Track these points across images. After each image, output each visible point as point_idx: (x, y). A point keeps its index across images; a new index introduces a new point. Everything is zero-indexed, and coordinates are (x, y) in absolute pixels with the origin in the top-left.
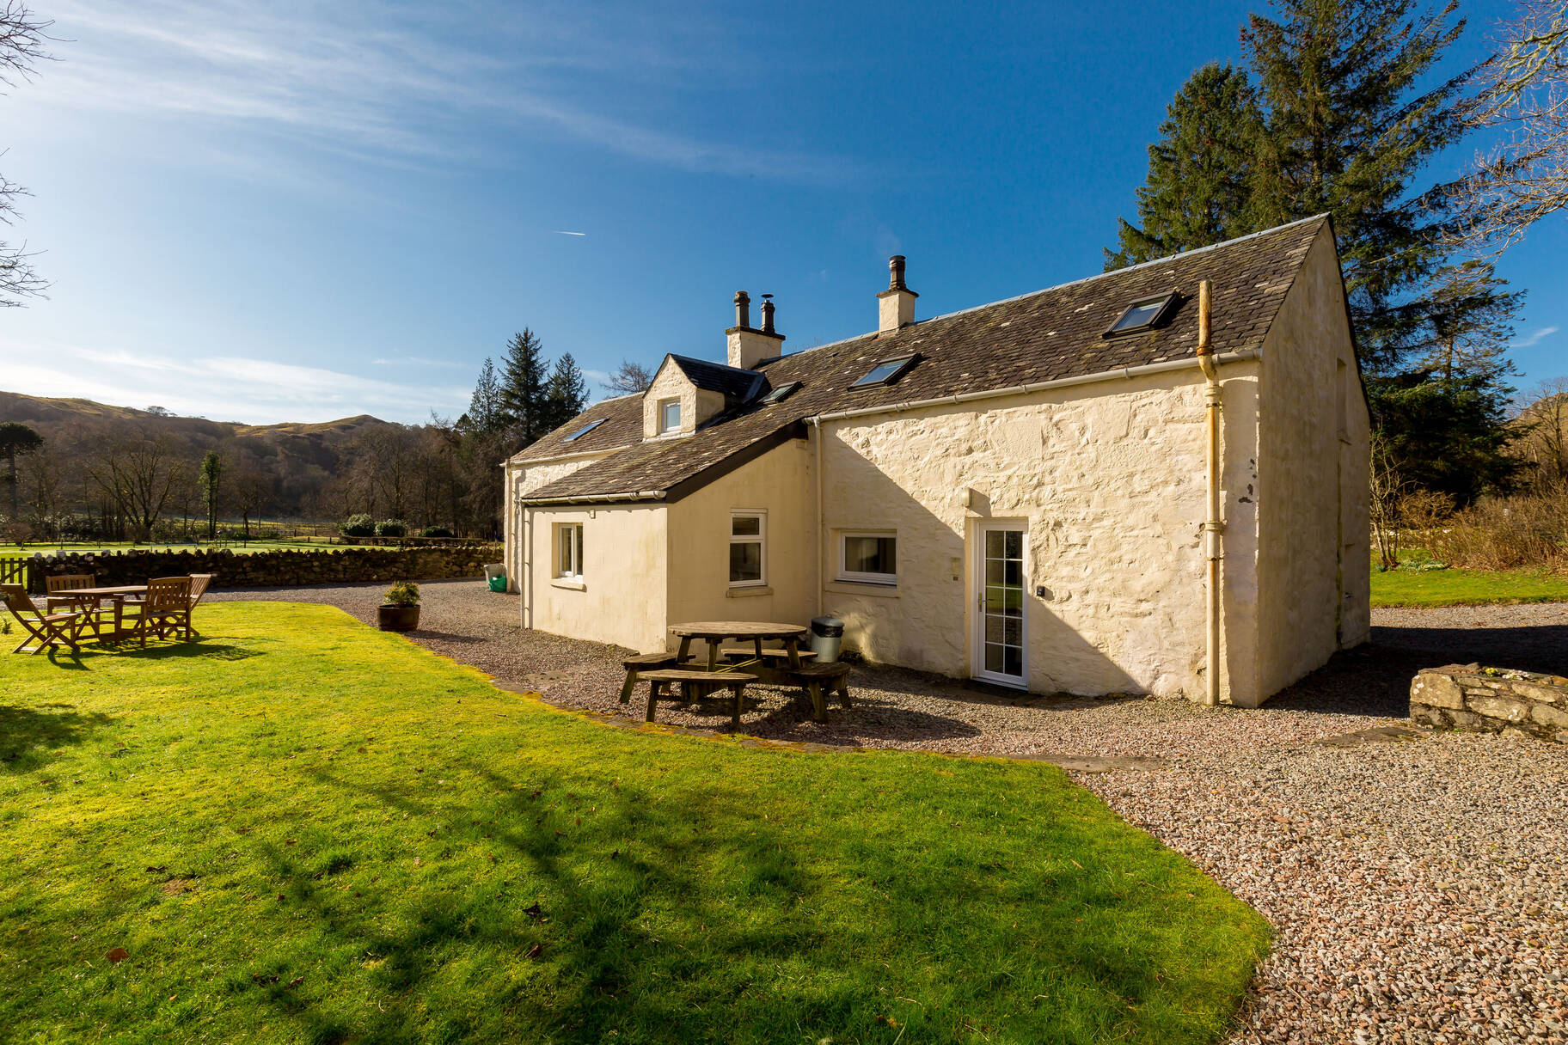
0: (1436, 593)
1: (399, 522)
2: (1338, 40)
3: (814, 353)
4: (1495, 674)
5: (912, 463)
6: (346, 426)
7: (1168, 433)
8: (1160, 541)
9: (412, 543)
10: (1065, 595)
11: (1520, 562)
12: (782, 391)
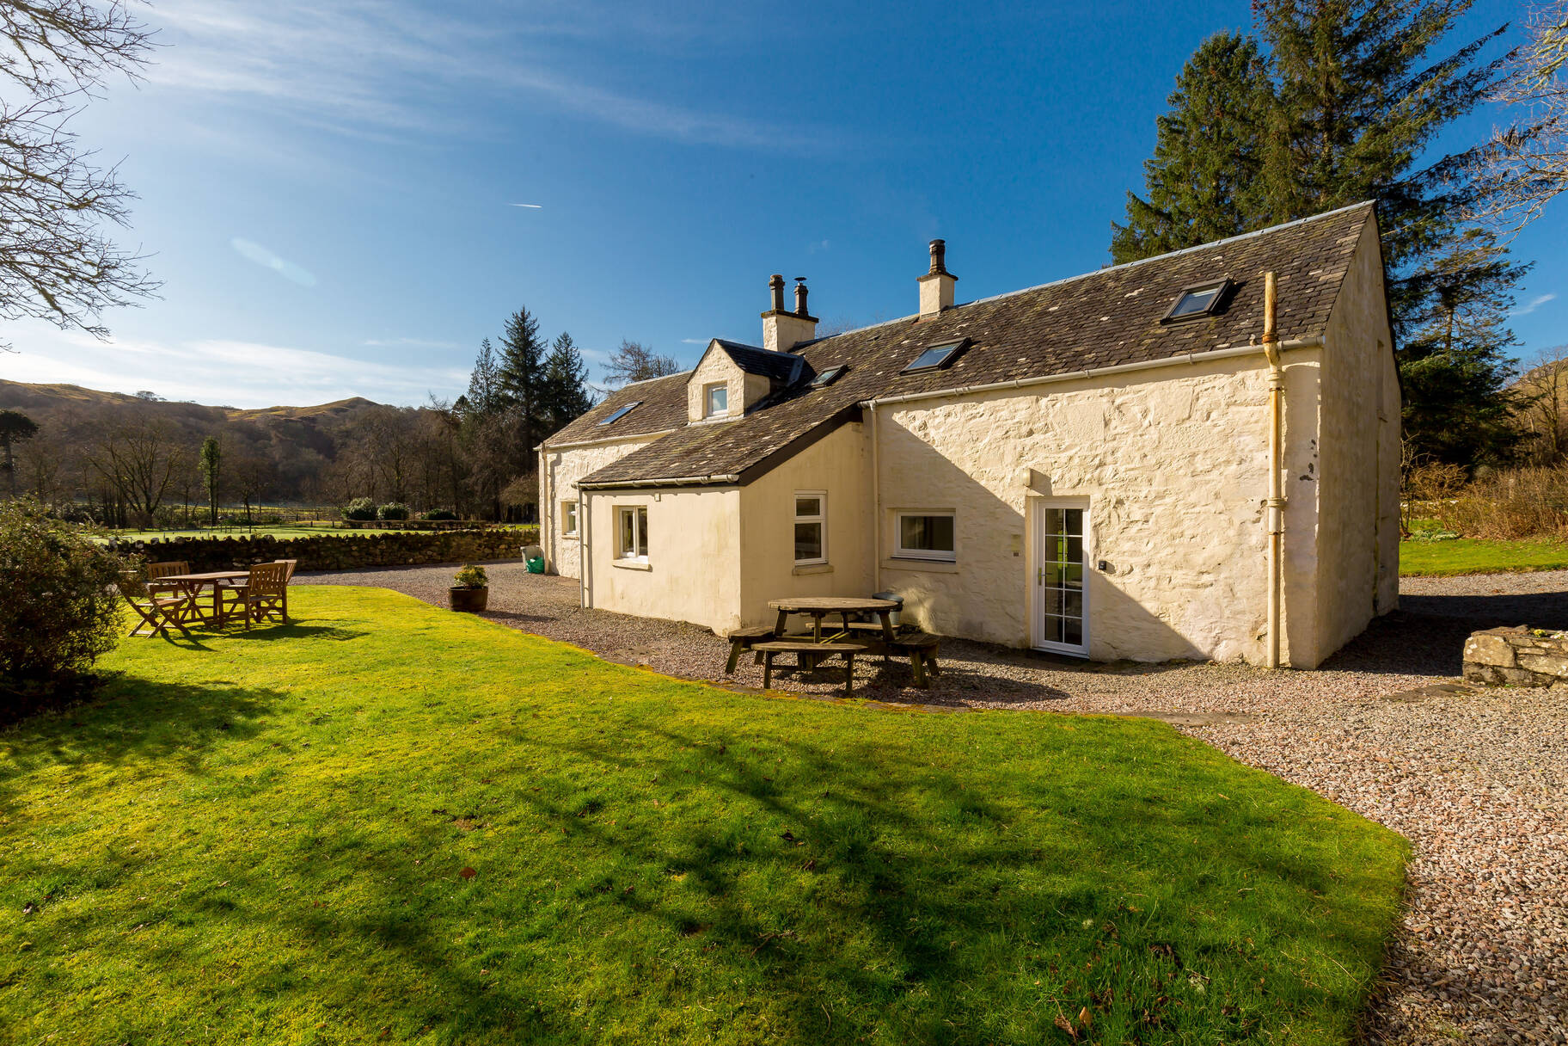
0: (1452, 563)
1: (401, 505)
2: (1350, 8)
3: (852, 336)
4: (1543, 635)
5: (971, 445)
6: (342, 410)
7: (1230, 416)
8: (1222, 517)
9: (416, 526)
10: (1127, 569)
11: (1531, 531)
12: (827, 375)
